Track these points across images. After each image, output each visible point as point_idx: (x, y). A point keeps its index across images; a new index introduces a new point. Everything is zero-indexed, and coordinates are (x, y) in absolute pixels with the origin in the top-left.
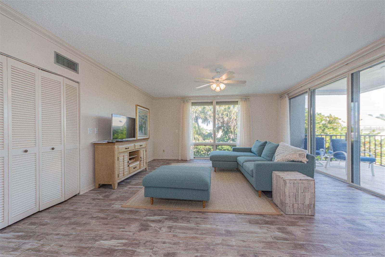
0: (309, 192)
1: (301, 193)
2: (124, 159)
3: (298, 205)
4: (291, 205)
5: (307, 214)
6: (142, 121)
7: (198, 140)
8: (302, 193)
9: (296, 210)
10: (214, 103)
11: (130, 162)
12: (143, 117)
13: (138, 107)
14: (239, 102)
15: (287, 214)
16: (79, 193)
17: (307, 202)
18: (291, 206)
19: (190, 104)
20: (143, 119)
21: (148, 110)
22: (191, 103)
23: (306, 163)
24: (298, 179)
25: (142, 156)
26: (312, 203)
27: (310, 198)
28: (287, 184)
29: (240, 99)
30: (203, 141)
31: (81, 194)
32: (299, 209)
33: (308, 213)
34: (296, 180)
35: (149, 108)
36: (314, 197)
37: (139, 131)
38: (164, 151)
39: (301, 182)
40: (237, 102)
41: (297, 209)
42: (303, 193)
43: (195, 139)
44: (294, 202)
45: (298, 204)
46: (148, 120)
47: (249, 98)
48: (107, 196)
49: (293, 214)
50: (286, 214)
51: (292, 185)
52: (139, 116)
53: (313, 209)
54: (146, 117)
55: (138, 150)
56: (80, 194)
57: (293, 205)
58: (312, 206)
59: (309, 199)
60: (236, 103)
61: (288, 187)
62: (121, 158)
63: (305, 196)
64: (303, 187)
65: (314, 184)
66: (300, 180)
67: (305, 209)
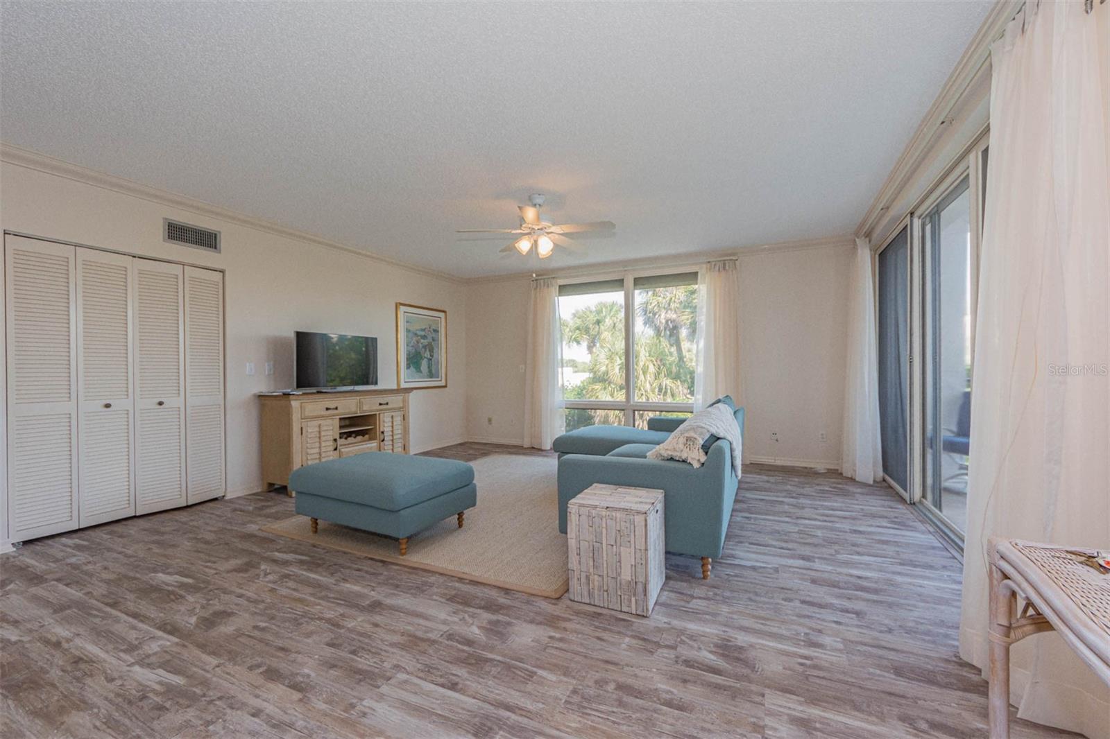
0: (630, 547)
1: (610, 547)
2: (320, 432)
3: (600, 579)
4: (583, 575)
5: (625, 609)
6: (418, 342)
7: (673, 395)
8: (612, 545)
9: (596, 592)
10: (629, 282)
11: (343, 441)
12: (423, 333)
13: (403, 308)
14: (699, 274)
15: (573, 599)
16: (224, 496)
17: (626, 575)
18: (583, 580)
19: (555, 290)
20: (424, 337)
21: (442, 315)
22: (558, 288)
23: (696, 465)
24: (602, 505)
25: (387, 429)
26: (641, 580)
27: (633, 563)
28: (572, 516)
29: (704, 266)
30: (689, 396)
31: (228, 497)
32: (604, 591)
33: (629, 606)
34: (595, 507)
35: (445, 309)
36: (644, 562)
37: (408, 367)
38: (490, 420)
39: (608, 513)
40: (695, 274)
41: (599, 591)
42: (615, 547)
43: (660, 390)
44: (591, 570)
45: (600, 576)
46: (443, 339)
47: (734, 258)
48: (261, 508)
49: (588, 601)
50: (571, 600)
51: (584, 518)
52: (408, 331)
53: (643, 597)
54: (436, 331)
55: (373, 413)
56: (226, 498)
57: (588, 577)
58: (640, 588)
59: (632, 565)
60: (692, 277)
61: (574, 524)
62: (312, 428)
63: (620, 554)
64: (614, 531)
65: (643, 523)
66: (607, 507)
67: (619, 593)
